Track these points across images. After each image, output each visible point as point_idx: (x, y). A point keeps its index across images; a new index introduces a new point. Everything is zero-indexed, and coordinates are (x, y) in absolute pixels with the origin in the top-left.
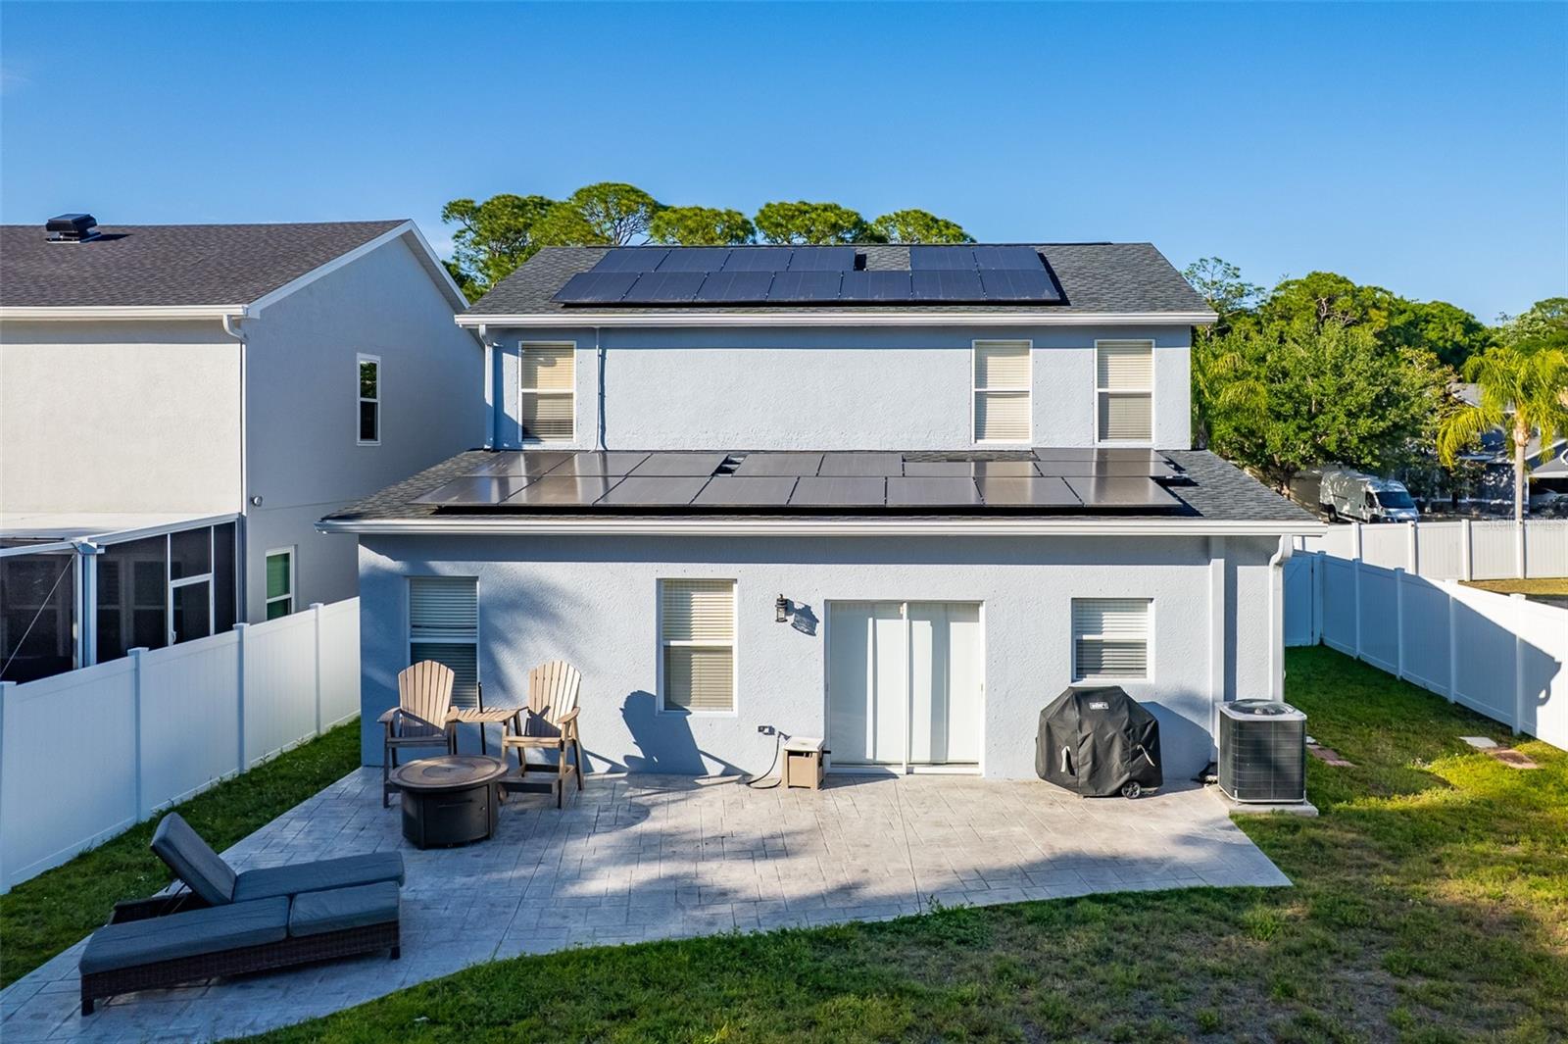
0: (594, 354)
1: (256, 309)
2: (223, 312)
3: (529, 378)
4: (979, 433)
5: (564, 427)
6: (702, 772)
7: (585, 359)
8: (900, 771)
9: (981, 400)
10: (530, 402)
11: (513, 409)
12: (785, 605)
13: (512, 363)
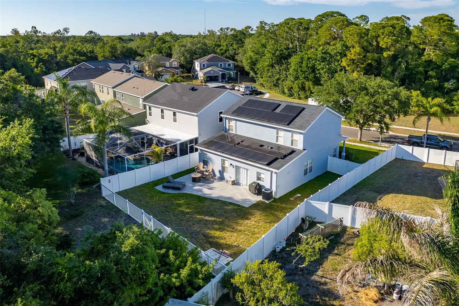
0: (235, 121)
1: (198, 114)
2: (195, 114)
3: (229, 123)
4: (277, 141)
5: (232, 130)
6: (224, 179)
7: (234, 122)
8: (241, 185)
9: (277, 137)
10: (229, 126)
11: (227, 127)
12: (231, 164)
13: (227, 121)
